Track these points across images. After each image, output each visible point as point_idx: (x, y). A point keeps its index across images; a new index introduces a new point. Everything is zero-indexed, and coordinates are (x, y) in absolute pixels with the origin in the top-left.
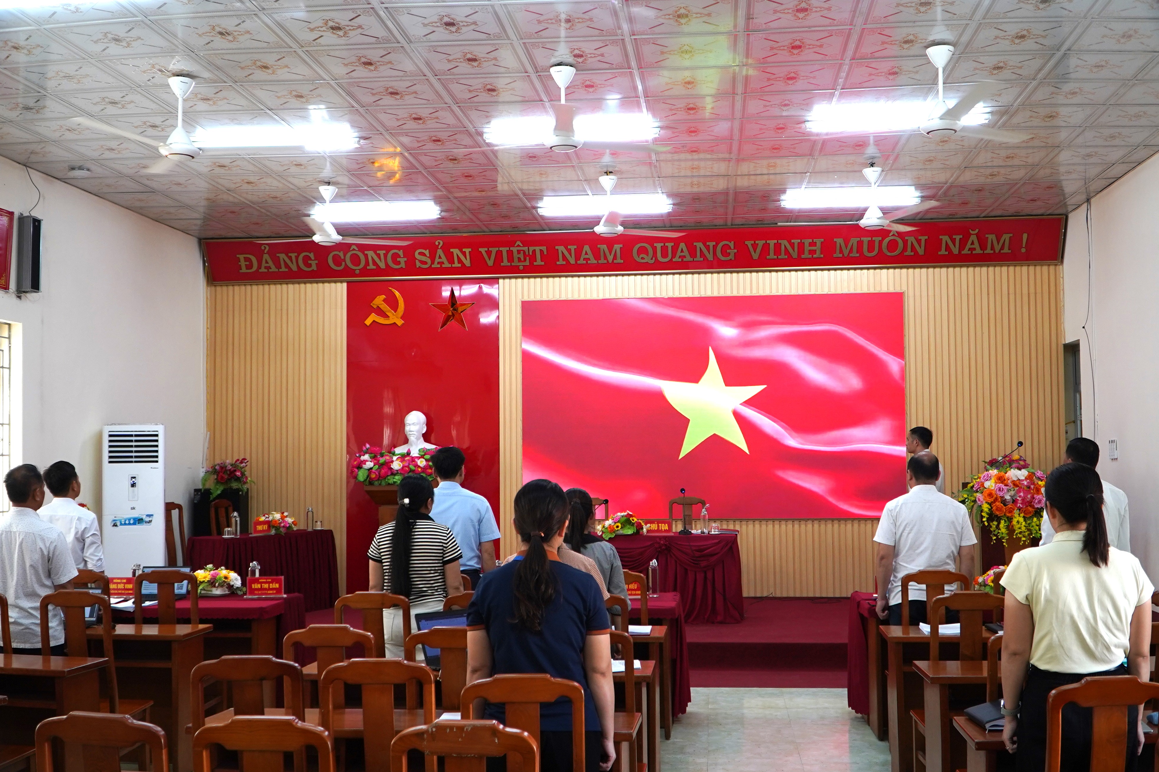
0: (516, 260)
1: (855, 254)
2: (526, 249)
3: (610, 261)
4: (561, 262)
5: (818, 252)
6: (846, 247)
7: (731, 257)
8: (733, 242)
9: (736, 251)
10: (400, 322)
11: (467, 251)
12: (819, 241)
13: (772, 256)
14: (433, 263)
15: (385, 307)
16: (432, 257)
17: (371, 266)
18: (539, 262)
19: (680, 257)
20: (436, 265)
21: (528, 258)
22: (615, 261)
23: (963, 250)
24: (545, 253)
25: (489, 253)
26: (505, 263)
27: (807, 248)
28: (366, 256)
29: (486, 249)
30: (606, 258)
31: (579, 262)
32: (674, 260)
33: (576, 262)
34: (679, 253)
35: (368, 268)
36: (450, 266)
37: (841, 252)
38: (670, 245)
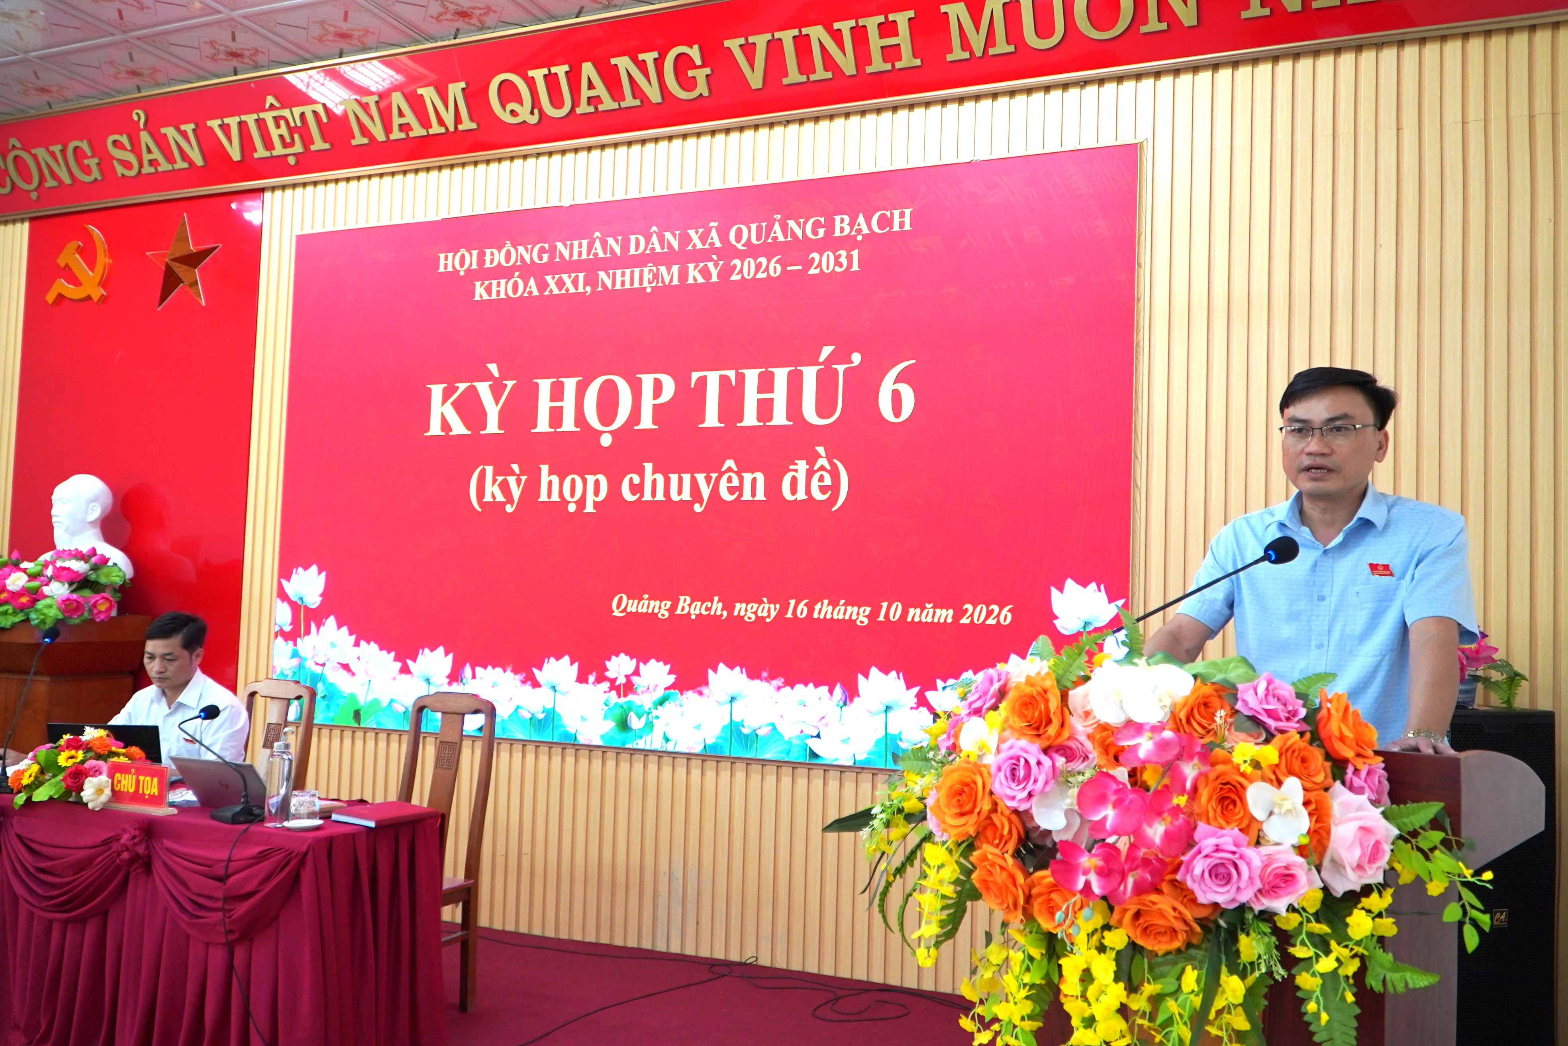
0: (277, 142)
1: (1002, 47)
2: (286, 113)
3: (451, 128)
4: (358, 139)
5: (906, 50)
6: (977, 27)
7: (703, 89)
8: (696, 47)
9: (708, 71)
10: (97, 293)
11: (189, 128)
12: (902, 19)
13: (794, 76)
14: (141, 165)
16: (137, 151)
17: (51, 183)
18: (319, 145)
19: (590, 101)
21: (296, 136)
22: (460, 128)
24: (325, 120)
25: (226, 130)
26: (261, 152)
27: (876, 43)
28: (36, 159)
29: (219, 122)
30: (440, 121)
31: (392, 137)
32: (578, 111)
33: (387, 135)
34: (585, 92)
35: (46, 186)
36: (170, 167)
37: (965, 44)
38: (561, 71)
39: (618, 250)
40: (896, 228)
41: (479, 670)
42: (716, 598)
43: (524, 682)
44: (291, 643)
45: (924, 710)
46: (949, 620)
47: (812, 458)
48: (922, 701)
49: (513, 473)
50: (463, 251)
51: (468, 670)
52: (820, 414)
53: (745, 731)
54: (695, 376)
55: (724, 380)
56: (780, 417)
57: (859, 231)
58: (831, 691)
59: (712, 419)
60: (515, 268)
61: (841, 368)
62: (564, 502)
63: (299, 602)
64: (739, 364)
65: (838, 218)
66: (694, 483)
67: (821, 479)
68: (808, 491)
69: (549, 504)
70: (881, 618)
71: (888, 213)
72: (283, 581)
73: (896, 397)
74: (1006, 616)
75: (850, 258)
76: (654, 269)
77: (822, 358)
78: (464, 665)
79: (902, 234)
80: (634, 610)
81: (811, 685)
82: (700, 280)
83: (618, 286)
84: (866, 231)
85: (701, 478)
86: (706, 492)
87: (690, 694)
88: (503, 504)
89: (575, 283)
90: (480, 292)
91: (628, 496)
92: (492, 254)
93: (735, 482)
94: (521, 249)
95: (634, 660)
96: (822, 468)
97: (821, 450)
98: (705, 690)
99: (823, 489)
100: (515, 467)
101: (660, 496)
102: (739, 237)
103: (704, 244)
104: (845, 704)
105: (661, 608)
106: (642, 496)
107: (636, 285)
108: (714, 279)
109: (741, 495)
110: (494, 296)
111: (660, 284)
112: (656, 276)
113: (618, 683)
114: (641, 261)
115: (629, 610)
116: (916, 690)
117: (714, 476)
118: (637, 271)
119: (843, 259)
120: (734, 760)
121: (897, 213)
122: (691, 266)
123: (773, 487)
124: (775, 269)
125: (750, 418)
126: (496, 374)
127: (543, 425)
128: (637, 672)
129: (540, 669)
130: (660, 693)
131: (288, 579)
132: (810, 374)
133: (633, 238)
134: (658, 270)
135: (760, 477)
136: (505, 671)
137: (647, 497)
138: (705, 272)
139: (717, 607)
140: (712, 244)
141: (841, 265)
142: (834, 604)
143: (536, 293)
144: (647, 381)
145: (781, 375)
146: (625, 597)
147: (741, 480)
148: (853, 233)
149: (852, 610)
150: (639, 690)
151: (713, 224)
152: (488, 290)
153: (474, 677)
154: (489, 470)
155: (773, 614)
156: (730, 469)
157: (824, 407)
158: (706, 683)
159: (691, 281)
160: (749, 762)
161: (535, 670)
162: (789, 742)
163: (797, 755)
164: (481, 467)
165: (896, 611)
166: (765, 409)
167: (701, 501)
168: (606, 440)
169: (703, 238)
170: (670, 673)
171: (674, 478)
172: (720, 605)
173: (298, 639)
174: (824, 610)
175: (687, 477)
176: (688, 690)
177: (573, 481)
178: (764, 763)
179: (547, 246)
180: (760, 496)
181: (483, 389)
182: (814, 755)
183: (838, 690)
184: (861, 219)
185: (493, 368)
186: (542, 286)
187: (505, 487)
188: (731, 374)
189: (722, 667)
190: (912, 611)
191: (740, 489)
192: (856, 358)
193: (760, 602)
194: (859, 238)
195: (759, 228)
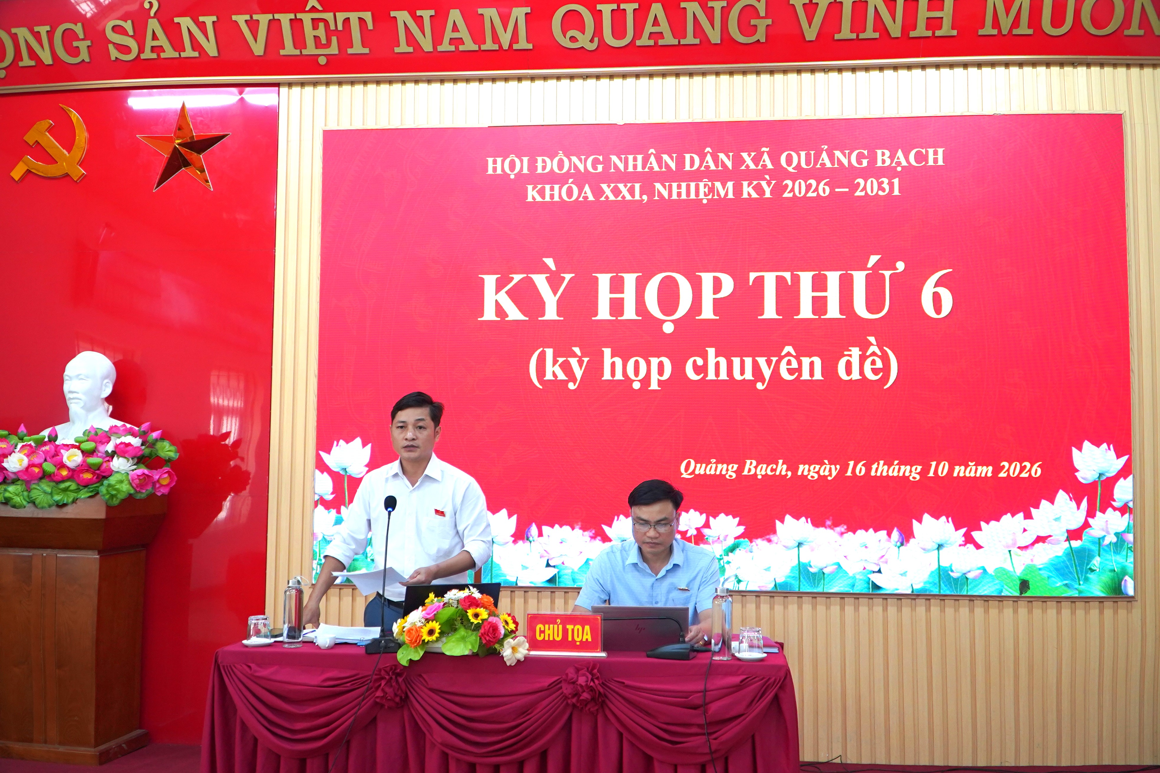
0: (310, 42)
1: (1024, 29)
2: (328, 16)
3: (506, 46)
4: (403, 48)
5: (947, 23)
6: (1008, 12)
7: (760, 35)
9: (769, 21)
10: (79, 172)
11: (209, 20)
13: (846, 33)
14: (141, 50)
15: (50, 143)
16: (139, 36)
17: (27, 62)
18: (357, 48)
19: (651, 35)
20: (148, 55)
21: (334, 39)
22: (515, 47)
24: (370, 26)
25: (253, 26)
26: (289, 49)
27: (923, 14)
28: (15, 38)
29: (247, 17)
30: (496, 39)
31: (440, 48)
32: (638, 43)
33: (435, 47)
34: (649, 28)
35: (21, 64)
36: (176, 55)
37: (996, 23)
38: (630, 8)
39: (673, 165)
40: (931, 163)
41: (545, 529)
42: (781, 461)
43: (593, 538)
44: (333, 511)
45: (971, 546)
46: (989, 475)
47: (864, 346)
48: (969, 539)
49: (575, 355)
50: (512, 157)
51: (534, 530)
52: (870, 309)
53: (812, 570)
54: (753, 276)
55: (780, 280)
56: (833, 311)
57: (899, 164)
58: (889, 535)
59: (770, 311)
60: (568, 175)
61: (887, 274)
62: (628, 381)
63: (341, 472)
64: (795, 267)
65: (879, 152)
66: (756, 367)
67: (873, 363)
68: (862, 372)
69: (613, 383)
70: (931, 474)
71: (924, 151)
72: (323, 454)
73: (937, 299)
74: (1036, 471)
75: (891, 185)
76: (710, 184)
77: (870, 265)
78: (529, 525)
79: (936, 168)
80: (702, 472)
81: (871, 530)
82: (754, 195)
83: (675, 196)
84: (904, 163)
85: (762, 361)
86: (767, 373)
87: (760, 542)
88: (566, 382)
89: (631, 191)
90: (532, 194)
91: (692, 375)
92: (544, 161)
93: (795, 365)
94: (574, 159)
95: (704, 515)
96: (874, 354)
97: (872, 339)
98: (774, 538)
99: (875, 371)
100: (577, 350)
101: (723, 376)
102: (789, 161)
103: (757, 166)
104: (902, 544)
105: (729, 471)
106: (706, 375)
107: (693, 196)
108: (768, 195)
109: (800, 375)
110: (548, 199)
111: (716, 197)
112: (712, 190)
113: (689, 535)
114: (696, 176)
115: (697, 472)
116: (964, 530)
117: (774, 359)
118: (693, 185)
119: (886, 186)
120: (800, 595)
121: (931, 151)
122: (745, 184)
123: (829, 369)
124: (824, 190)
125: (806, 312)
126: (553, 267)
127: (604, 313)
128: (707, 525)
129: (610, 526)
130: (730, 542)
131: (328, 452)
132: (859, 278)
133: (687, 156)
134: (713, 185)
135: (817, 361)
136: (573, 529)
137: (711, 376)
138: (759, 189)
139: (782, 468)
140: (764, 166)
141: (883, 190)
142: (889, 464)
143: (591, 198)
144: (707, 279)
145: (833, 278)
146: (693, 462)
147: (800, 363)
148: (894, 165)
149: (905, 470)
150: (710, 540)
151: (764, 149)
152: (542, 193)
153: (540, 534)
154: (549, 353)
155: (834, 473)
156: (789, 354)
157: (873, 305)
158: (774, 532)
159: (745, 196)
160: (814, 595)
161: (605, 527)
162: (854, 577)
163: (861, 588)
164: (541, 349)
165: (943, 469)
166: (819, 305)
167: (763, 381)
168: (668, 328)
169: (756, 160)
170: (739, 524)
171: (736, 361)
172: (785, 466)
173: (343, 507)
174: (880, 469)
175: (748, 361)
176: (757, 538)
177: (637, 363)
178: (828, 595)
179: (601, 158)
180: (818, 375)
181: (540, 281)
182: (876, 587)
183: (895, 534)
184: (900, 154)
185: (550, 262)
186: (598, 192)
187: (566, 368)
188: (787, 275)
189: (788, 518)
190: (957, 468)
191: (799, 370)
192: (900, 266)
193: (822, 464)
194: (899, 169)
195: (808, 156)
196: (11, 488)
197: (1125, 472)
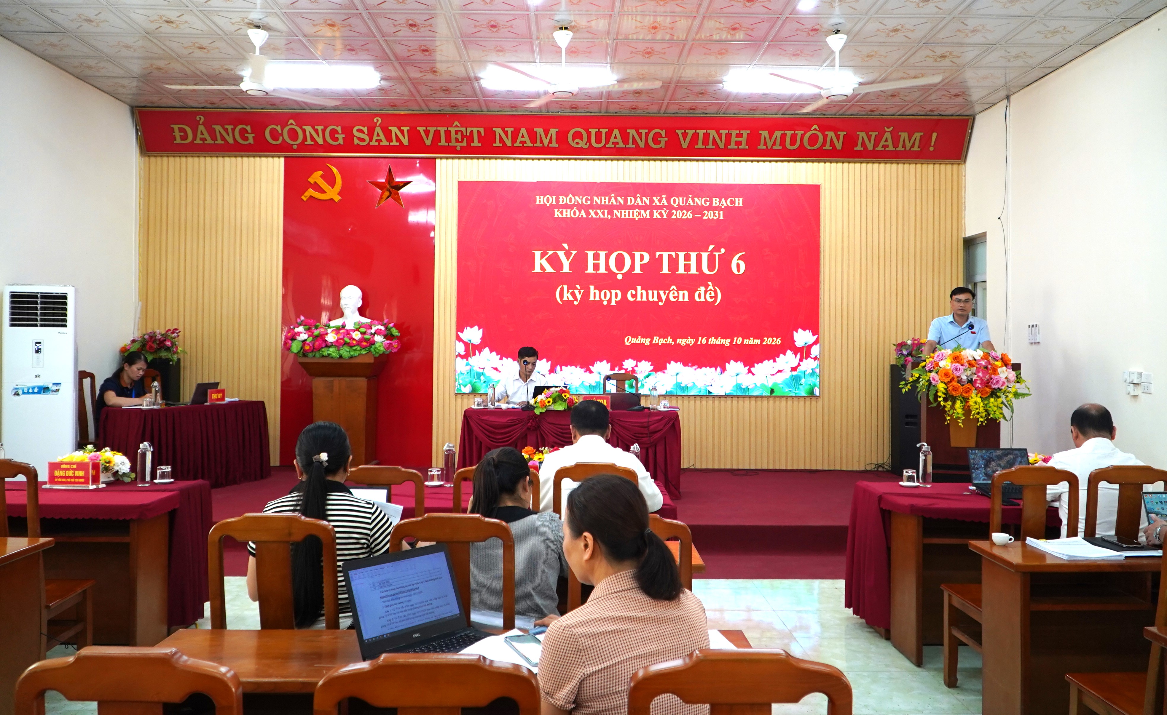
0: (453, 140)
1: (778, 147)
2: (463, 129)
3: (546, 145)
4: (498, 144)
5: (744, 143)
6: (770, 139)
7: (662, 145)
8: (664, 130)
9: (666, 139)
10: (337, 198)
11: (406, 129)
12: (745, 133)
13: (700, 145)
14: (371, 140)
15: (322, 183)
16: (371, 134)
17: (309, 142)
18: (476, 143)
19: (613, 143)
20: (374, 143)
21: (465, 139)
22: (550, 145)
23: (877, 146)
24: (483, 134)
25: (427, 132)
26: (443, 143)
27: (734, 139)
28: (304, 131)
29: (425, 128)
30: (541, 141)
31: (515, 145)
32: (607, 146)
33: (513, 144)
34: (612, 140)
35: (306, 143)
36: (388, 144)
37: (765, 144)
38: (604, 131)
39: (622, 202)
40: (737, 205)
41: (563, 367)
42: (669, 337)
43: (585, 371)
44: (465, 360)
45: (750, 374)
46: (759, 343)
47: (707, 286)
48: (750, 371)
49: (577, 289)
50: (548, 196)
51: (558, 368)
52: (709, 270)
53: (682, 385)
54: (658, 254)
55: (670, 256)
56: (693, 271)
57: (723, 205)
58: (716, 369)
59: (665, 270)
60: (574, 205)
61: (717, 254)
62: (601, 301)
63: (469, 342)
64: (677, 249)
65: (714, 199)
66: (659, 295)
67: (710, 294)
68: (705, 298)
69: (594, 302)
70: (734, 343)
71: (733, 199)
72: (459, 333)
73: (738, 265)
74: (778, 341)
75: (719, 214)
76: (639, 211)
77: (710, 250)
78: (556, 366)
79: (739, 207)
80: (635, 342)
81: (708, 368)
82: (659, 217)
83: (623, 217)
84: (725, 205)
85: (661, 292)
86: (664, 298)
87: (660, 373)
88: (573, 301)
89: (603, 213)
90: (557, 214)
91: (630, 298)
92: (563, 198)
93: (676, 294)
94: (577, 198)
95: (635, 361)
96: (711, 290)
97: (710, 283)
98: (666, 371)
99: (711, 297)
100: (578, 286)
101: (644, 299)
102: (675, 201)
103: (660, 203)
104: (721, 374)
105: (647, 342)
106: (636, 299)
107: (631, 217)
108: (665, 217)
109: (678, 299)
110: (564, 216)
111: (642, 217)
112: (640, 214)
113: (628, 370)
114: (633, 207)
115: (632, 342)
116: (748, 367)
117: (667, 292)
118: (631, 211)
119: (717, 214)
120: (677, 396)
121: (737, 199)
122: (655, 211)
123: (691, 296)
124: (690, 215)
125: (681, 270)
126: (567, 248)
127: (590, 270)
128: (636, 366)
129: (593, 366)
130: (647, 373)
131: (462, 332)
132: (705, 256)
133: (629, 198)
134: (640, 212)
135: (686, 293)
136: (576, 367)
137: (639, 299)
138: (661, 214)
139: (670, 340)
140: (663, 204)
141: (716, 216)
142: (716, 338)
143: (585, 216)
144: (637, 254)
145: (693, 255)
146: (630, 337)
147: (678, 293)
148: (721, 205)
149: (723, 341)
150: (638, 373)
151: (663, 196)
152: (562, 213)
153: (561, 370)
154: (565, 287)
155: (693, 343)
156: (673, 289)
157: (711, 267)
158: (666, 369)
159: (655, 217)
160: (683, 396)
161: (591, 367)
162: (700, 388)
163: (703, 393)
164: (561, 286)
165: (740, 341)
166: (687, 267)
167: (662, 301)
168: (620, 277)
169: (660, 201)
170: (651, 365)
171: (650, 292)
172: (671, 340)
173: (469, 358)
174: (713, 341)
175: (656, 292)
176: (658, 371)
177: (605, 293)
178: (689, 396)
179: (589, 198)
180: (686, 299)
181: (561, 254)
182: (710, 392)
183: (719, 369)
184: (723, 200)
185: (566, 246)
186: (588, 214)
187: (573, 294)
188: (673, 254)
189: (672, 362)
190: (745, 340)
191: (678, 297)
192: (723, 251)
193: (687, 338)
194: (723, 207)
195: (683, 199)
196: (331, 349)
197: (816, 342)
